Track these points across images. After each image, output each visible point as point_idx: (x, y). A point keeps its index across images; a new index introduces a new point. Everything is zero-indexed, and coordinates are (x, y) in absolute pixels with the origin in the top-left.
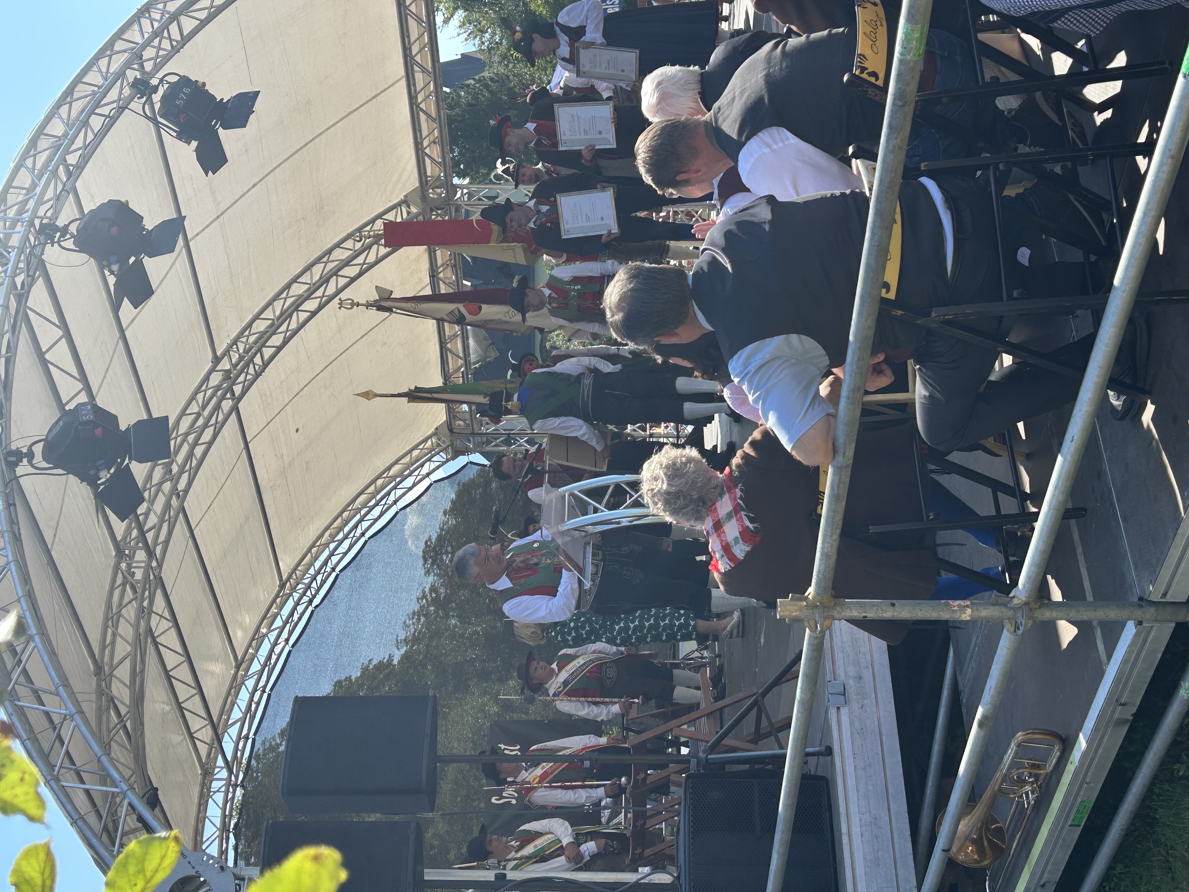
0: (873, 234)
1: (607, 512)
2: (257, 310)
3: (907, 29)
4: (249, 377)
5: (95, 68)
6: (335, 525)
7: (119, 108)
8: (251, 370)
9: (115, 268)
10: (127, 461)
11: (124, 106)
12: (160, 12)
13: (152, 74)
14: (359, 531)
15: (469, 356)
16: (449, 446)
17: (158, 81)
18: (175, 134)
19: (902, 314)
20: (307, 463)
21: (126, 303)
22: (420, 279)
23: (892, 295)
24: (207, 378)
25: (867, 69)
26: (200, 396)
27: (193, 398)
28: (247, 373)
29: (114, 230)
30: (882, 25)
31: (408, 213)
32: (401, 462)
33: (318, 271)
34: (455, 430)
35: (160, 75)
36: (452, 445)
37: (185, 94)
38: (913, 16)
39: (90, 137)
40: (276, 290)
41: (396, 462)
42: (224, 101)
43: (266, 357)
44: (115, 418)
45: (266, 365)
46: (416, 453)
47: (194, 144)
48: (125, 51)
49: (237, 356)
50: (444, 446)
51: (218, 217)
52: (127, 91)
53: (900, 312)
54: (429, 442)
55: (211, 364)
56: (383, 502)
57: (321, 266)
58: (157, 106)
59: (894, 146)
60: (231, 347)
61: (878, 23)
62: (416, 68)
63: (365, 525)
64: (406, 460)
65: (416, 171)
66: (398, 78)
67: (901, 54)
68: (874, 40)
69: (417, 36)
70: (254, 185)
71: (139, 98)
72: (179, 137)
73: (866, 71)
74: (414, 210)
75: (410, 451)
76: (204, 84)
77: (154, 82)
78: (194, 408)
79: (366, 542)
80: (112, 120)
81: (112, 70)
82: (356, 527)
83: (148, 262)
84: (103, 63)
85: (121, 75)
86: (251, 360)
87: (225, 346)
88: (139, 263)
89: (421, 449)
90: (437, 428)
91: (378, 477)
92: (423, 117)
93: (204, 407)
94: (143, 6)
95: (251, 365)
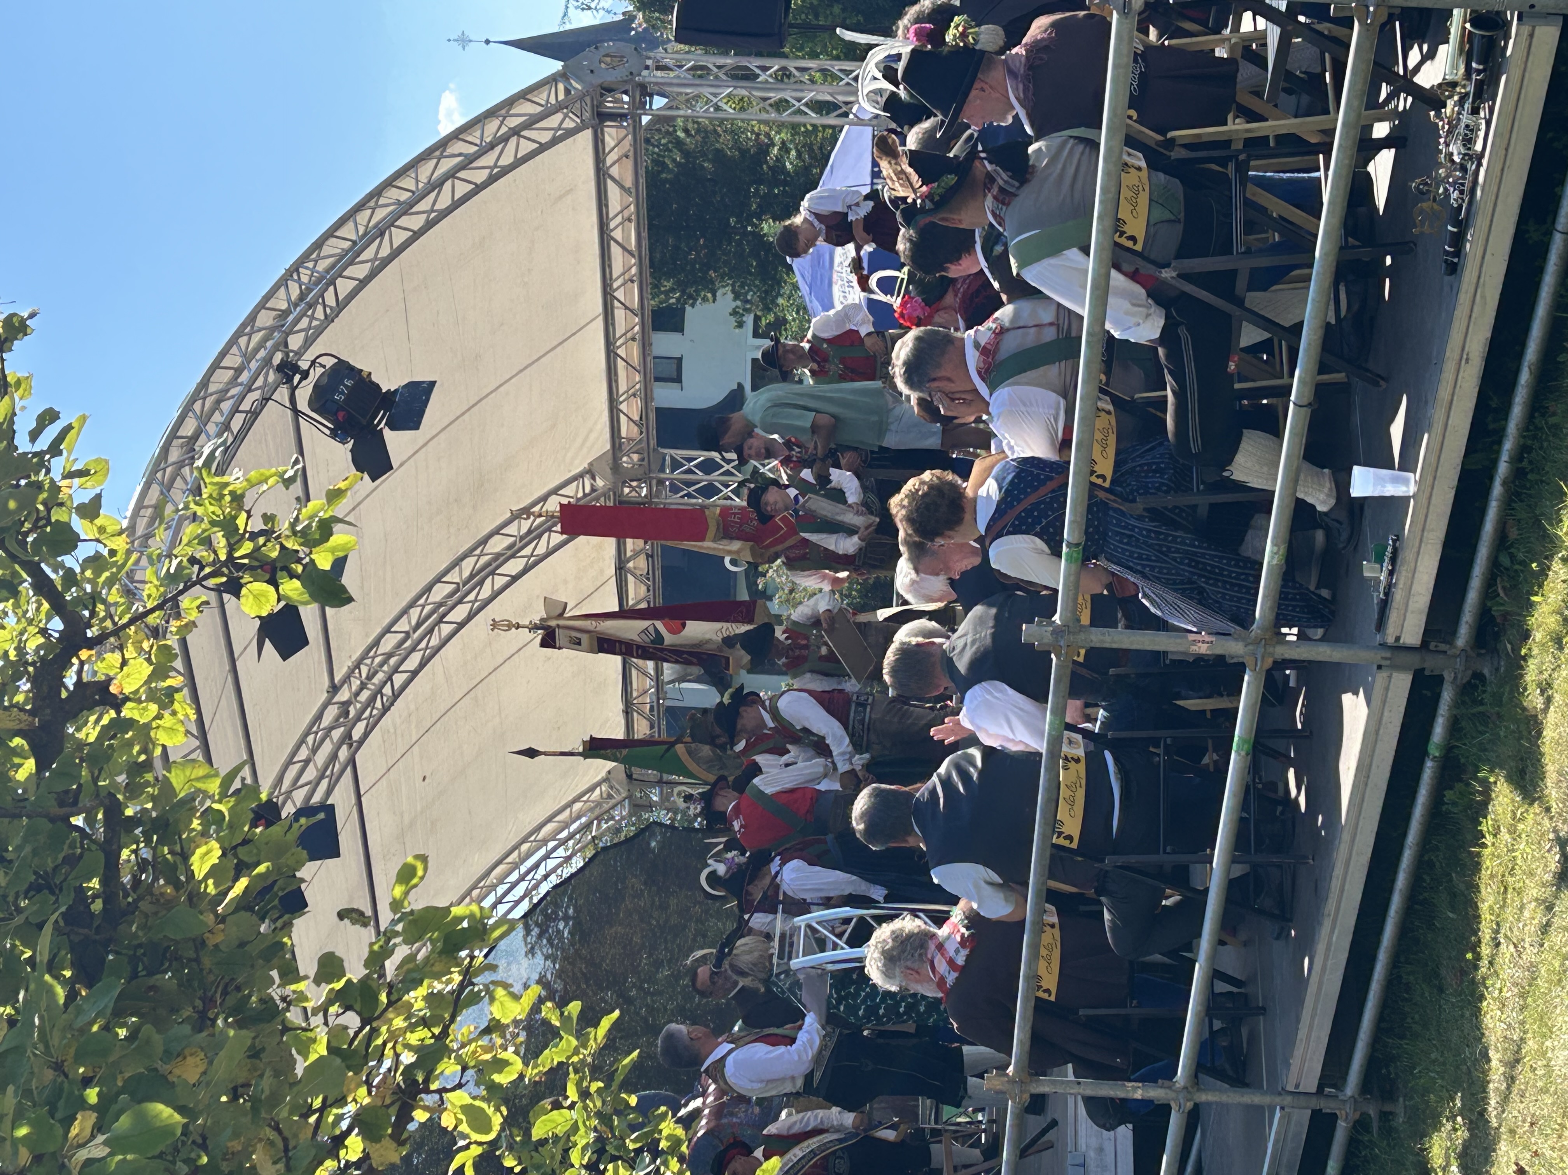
2: (388, 620)
4: (375, 712)
5: (235, 349)
7: (263, 399)
8: (378, 704)
11: (268, 396)
15: (662, 674)
16: (625, 798)
17: (308, 363)
22: (602, 571)
24: (319, 715)
26: (310, 739)
27: (302, 741)
28: (373, 708)
31: (592, 485)
32: (557, 819)
33: (469, 566)
34: (634, 776)
36: (630, 797)
37: (346, 386)
40: (414, 593)
41: (549, 820)
42: (391, 392)
43: (397, 686)
44: (276, 806)
45: (396, 696)
46: (577, 806)
47: (350, 443)
49: (358, 682)
50: (618, 798)
51: (354, 509)
54: (597, 792)
55: (326, 695)
56: (529, 877)
57: (471, 560)
60: (353, 672)
62: (616, 304)
64: (565, 815)
65: (607, 430)
66: (593, 317)
74: (600, 483)
75: (570, 805)
76: (370, 374)
78: (303, 753)
80: (254, 415)
86: (379, 691)
87: (345, 670)
89: (585, 802)
90: (609, 772)
91: (524, 840)
92: (620, 364)
94: (290, 267)
95: (379, 697)
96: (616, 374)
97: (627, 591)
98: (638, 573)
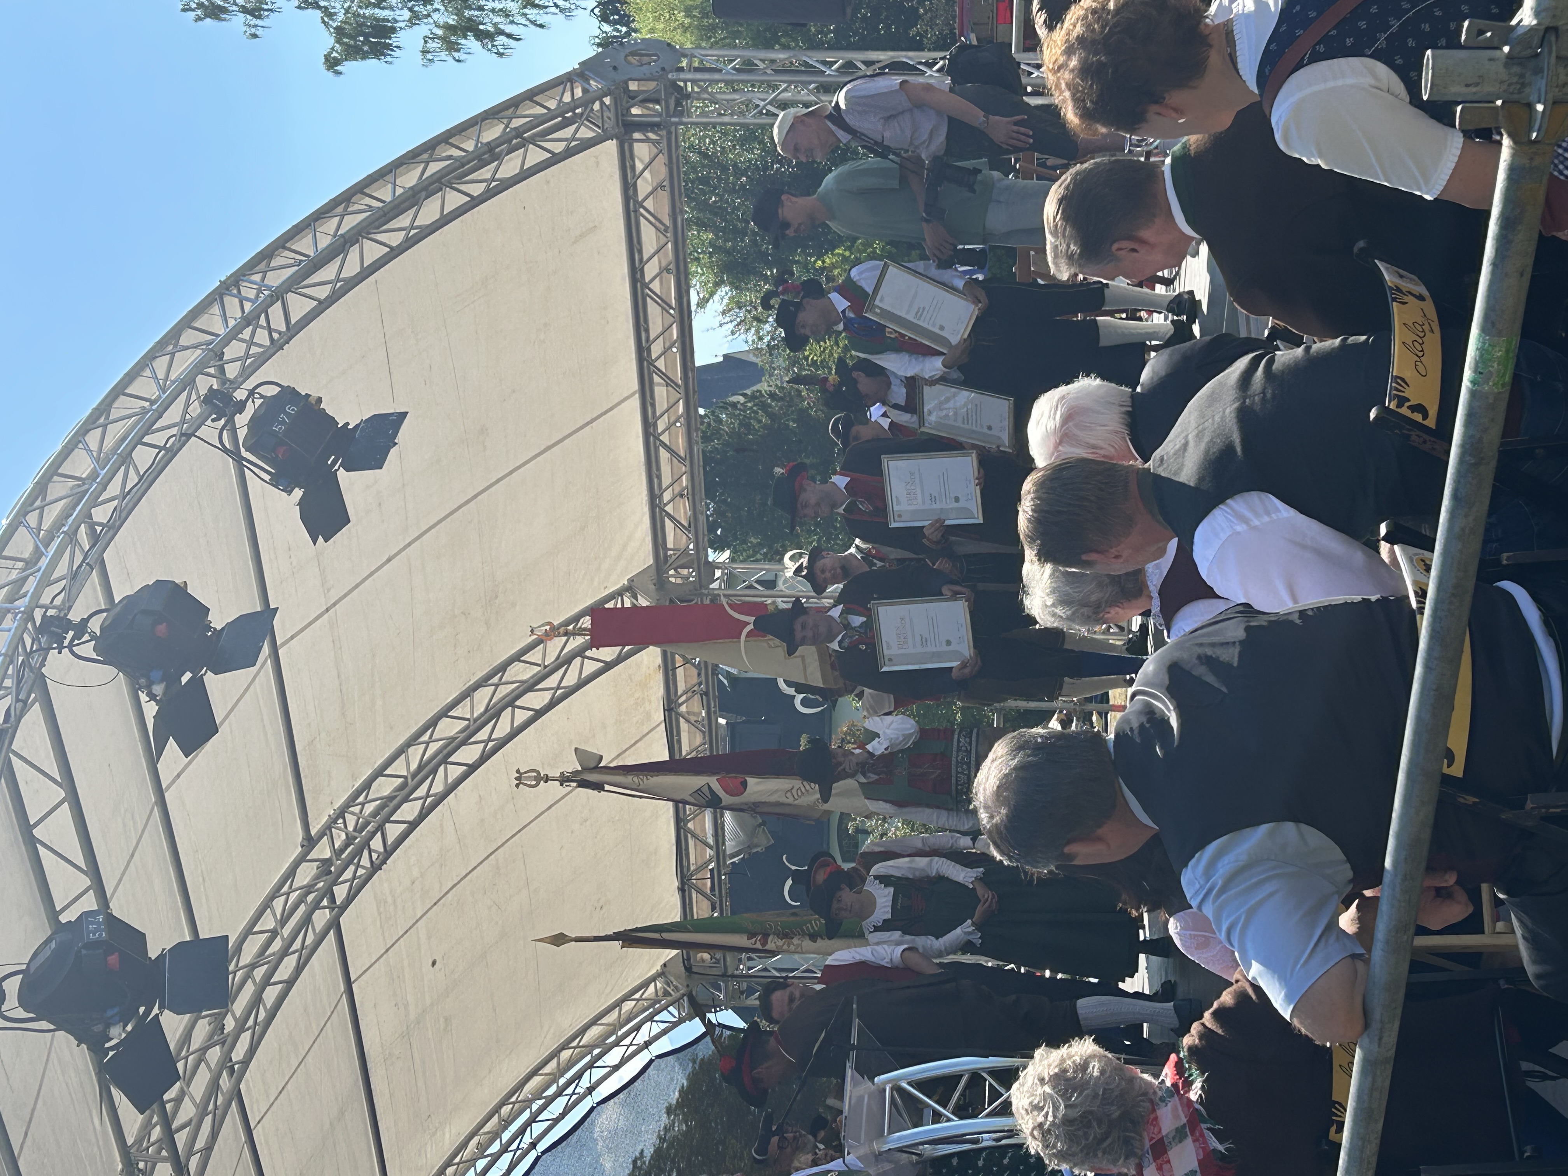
0: (1427, 668)
1: (957, 1122)
2: (380, 762)
3: (1484, 343)
4: (360, 872)
5: (147, 373)
6: (488, 1128)
7: (182, 435)
8: (365, 861)
9: (158, 689)
10: (156, 1010)
11: (189, 432)
12: (255, 286)
13: (236, 384)
14: (527, 1139)
15: (724, 844)
16: (684, 995)
17: (247, 393)
18: (267, 478)
19: (1474, 802)
20: (446, 1019)
21: (172, 746)
22: (648, 716)
23: (1457, 770)
24: (291, 873)
25: (1409, 400)
26: (278, 904)
27: (267, 904)
28: (358, 866)
29: (162, 628)
30: (1432, 331)
32: (604, 1021)
33: (483, 697)
34: (694, 969)
35: (250, 384)
36: (689, 994)
37: (288, 414)
38: (1493, 324)
39: (133, 479)
40: (414, 729)
41: (594, 1022)
42: (350, 427)
43: (390, 840)
44: (141, 937)
45: (389, 852)
46: (628, 1006)
47: (298, 493)
48: (196, 347)
49: (343, 836)
50: (676, 995)
51: (327, 610)
52: (195, 409)
53: (1471, 800)
54: (651, 988)
55: (299, 849)
56: (569, 1090)
57: (487, 691)
58: (242, 434)
59: (1463, 530)
60: (335, 821)
61: (1426, 327)
62: (656, 379)
63: (538, 1128)
64: (612, 1017)
65: (649, 539)
66: (626, 395)
67: (1473, 382)
68: (1420, 354)
69: (660, 329)
70: (389, 560)
71: (213, 420)
72: (275, 482)
73: (1407, 404)
74: (642, 601)
75: (618, 1004)
76: (320, 400)
77: (240, 395)
78: (268, 922)
79: (538, 1159)
80: (170, 453)
81: (173, 376)
82: (522, 1132)
83: (211, 680)
84: (161, 364)
85: (188, 382)
86: (366, 843)
87: (325, 819)
88: (198, 684)
89: (638, 1000)
90: (665, 965)
91: (564, 1047)
92: (664, 454)
93: (283, 922)
94: (228, 278)
95: (366, 853)
96: (658, 469)
97: (679, 741)
98: (693, 719)
